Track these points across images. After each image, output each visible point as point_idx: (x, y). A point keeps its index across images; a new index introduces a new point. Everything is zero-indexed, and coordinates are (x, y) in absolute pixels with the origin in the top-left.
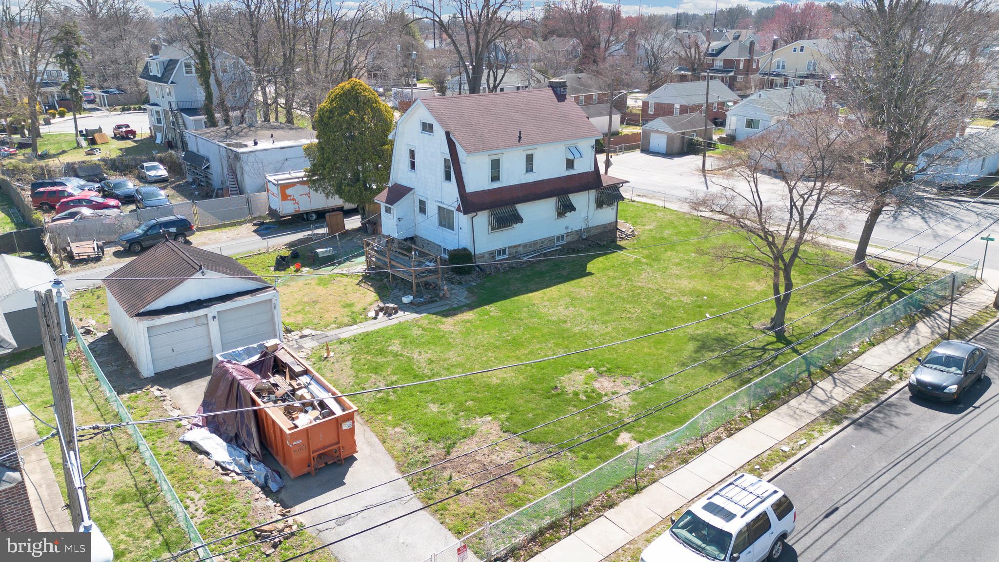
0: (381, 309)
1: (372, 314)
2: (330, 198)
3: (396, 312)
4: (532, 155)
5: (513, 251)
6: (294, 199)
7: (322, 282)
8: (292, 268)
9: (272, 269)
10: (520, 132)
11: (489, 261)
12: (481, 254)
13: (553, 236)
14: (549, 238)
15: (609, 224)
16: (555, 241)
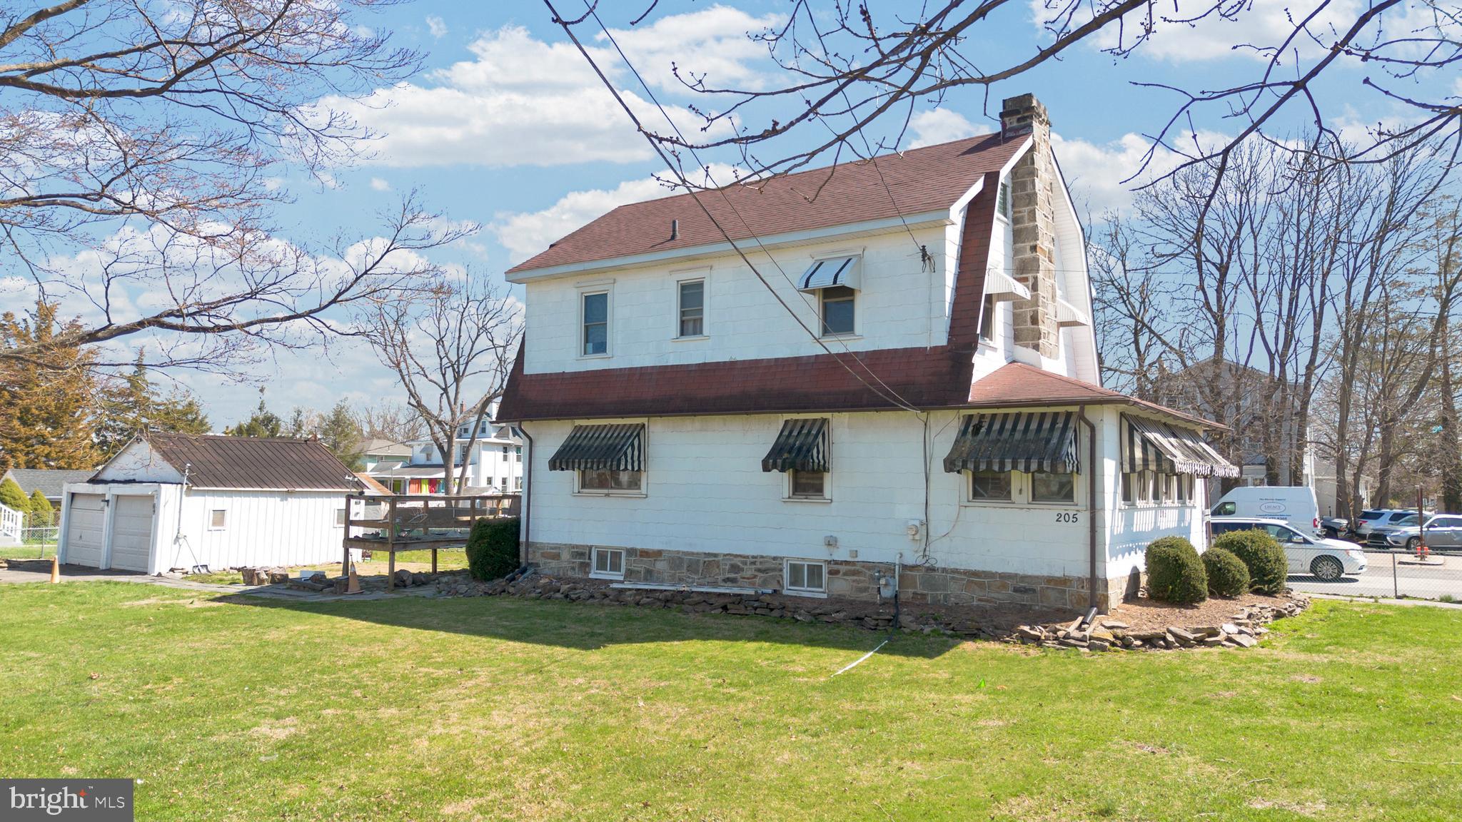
4: (699, 286)
5: (639, 566)
11: (570, 573)
12: (552, 548)
13: (774, 555)
14: (759, 560)
15: (1050, 580)
16: (782, 576)
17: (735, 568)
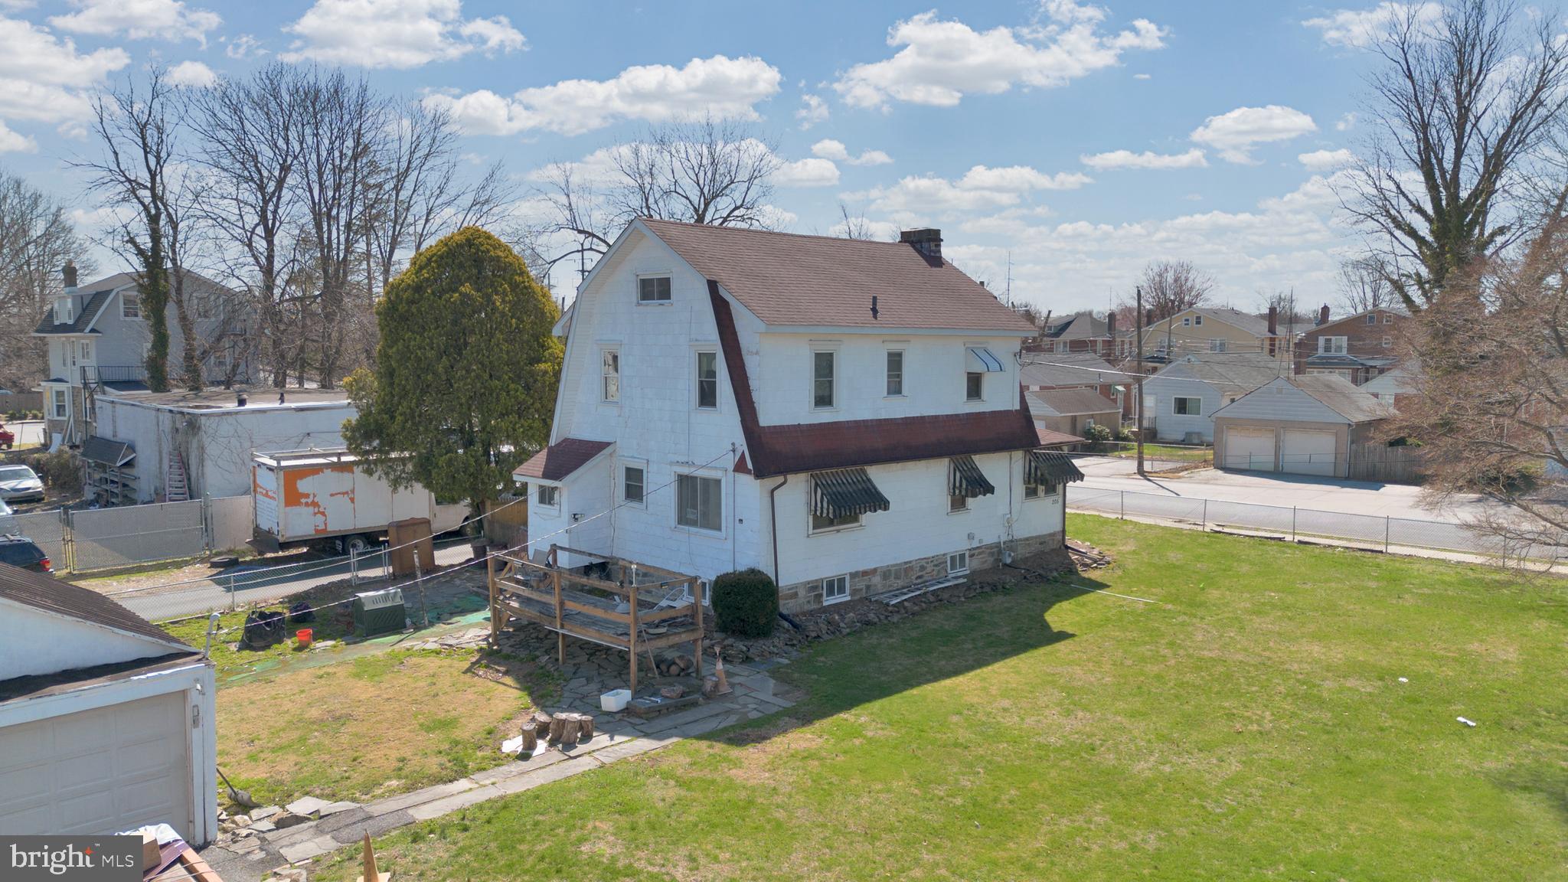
0: (542, 731)
1: (513, 744)
2: (401, 489)
3: (587, 738)
4: (900, 355)
5: (861, 584)
6: (315, 504)
7: (364, 670)
8: (289, 643)
9: (233, 647)
10: (875, 299)
11: (807, 607)
13: (942, 553)
14: (936, 558)
15: (1050, 535)
16: (947, 566)
17: (923, 568)
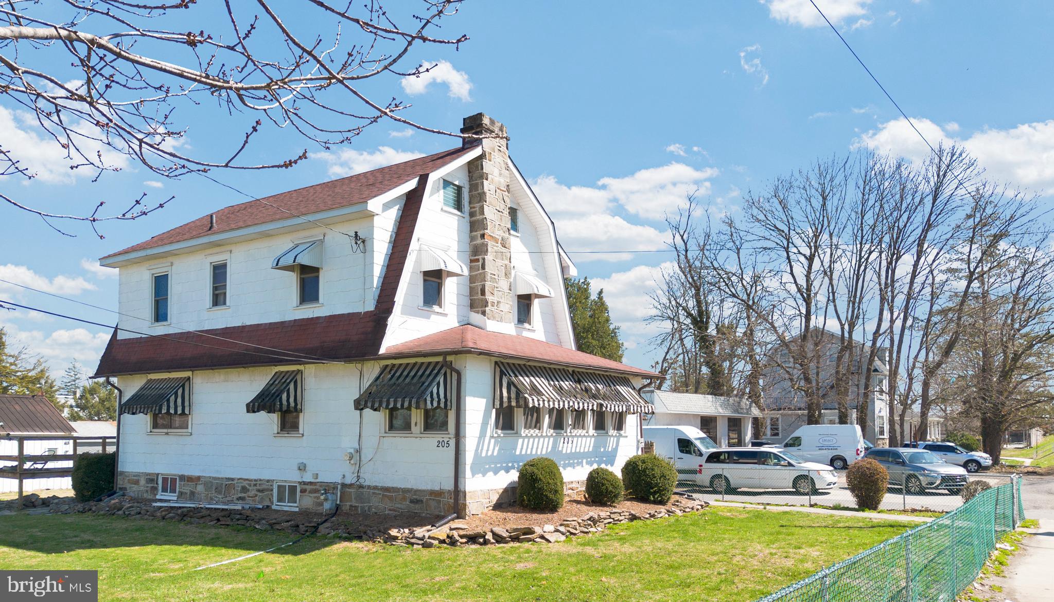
4: (225, 266)
5: (186, 488)
11: (145, 495)
12: (134, 476)
13: (268, 479)
14: (258, 482)
15: (432, 493)
16: (272, 495)
17: (244, 489)
